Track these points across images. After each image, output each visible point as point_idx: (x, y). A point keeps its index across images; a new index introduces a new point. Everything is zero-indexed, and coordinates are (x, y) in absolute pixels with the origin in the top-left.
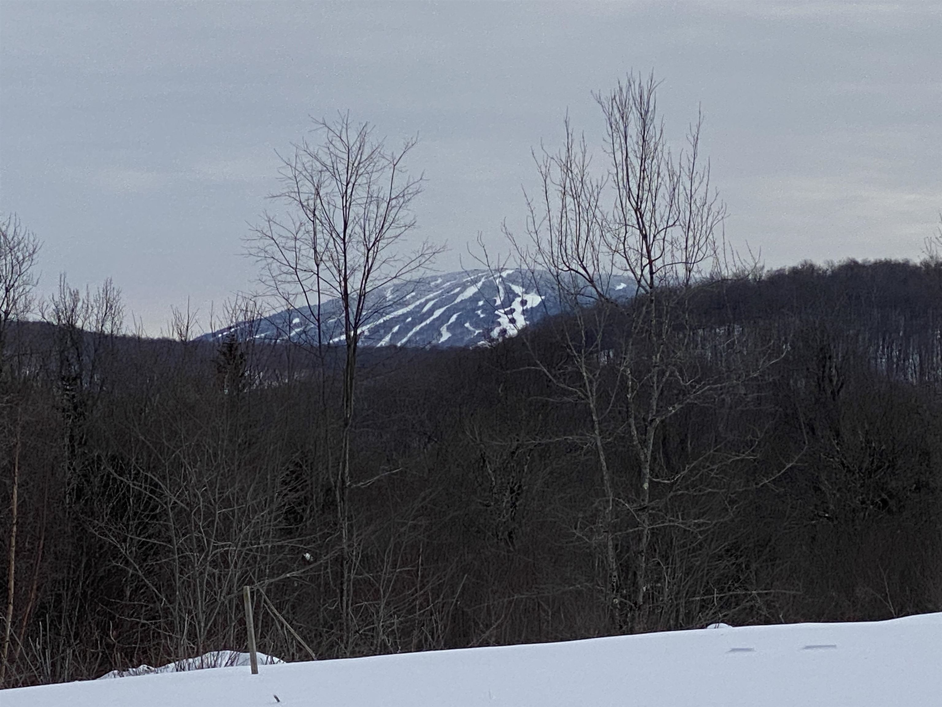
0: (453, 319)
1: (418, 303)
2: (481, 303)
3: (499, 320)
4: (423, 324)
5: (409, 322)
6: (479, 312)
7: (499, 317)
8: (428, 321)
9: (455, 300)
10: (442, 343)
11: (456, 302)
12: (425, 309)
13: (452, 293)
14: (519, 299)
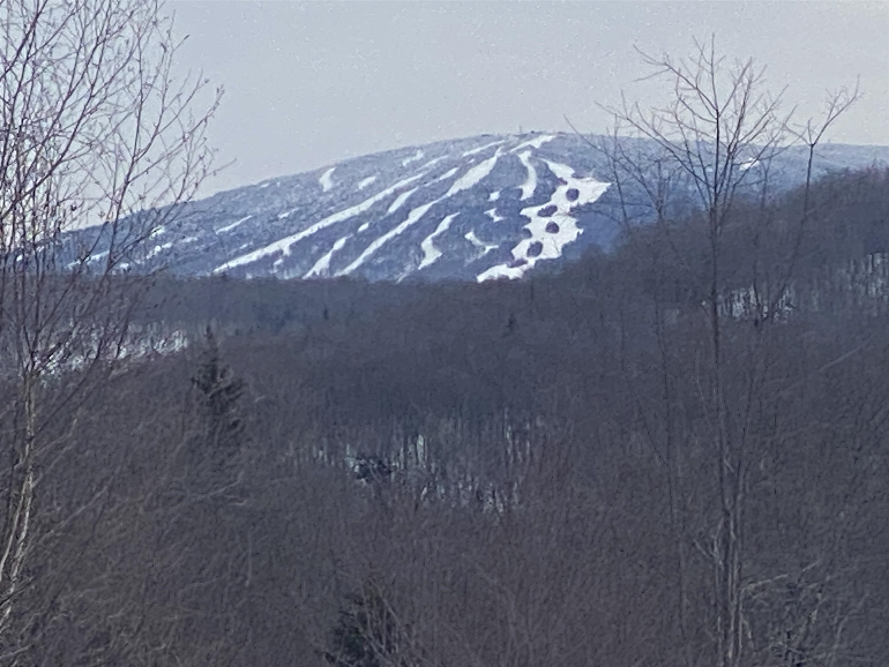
0: (445, 225)
1: (380, 196)
2: (494, 196)
3: (526, 227)
4: (390, 235)
5: (364, 232)
6: (492, 212)
7: (529, 220)
8: (399, 230)
9: (447, 191)
10: (424, 269)
11: (449, 194)
12: (392, 209)
13: (442, 178)
14: (562, 190)
